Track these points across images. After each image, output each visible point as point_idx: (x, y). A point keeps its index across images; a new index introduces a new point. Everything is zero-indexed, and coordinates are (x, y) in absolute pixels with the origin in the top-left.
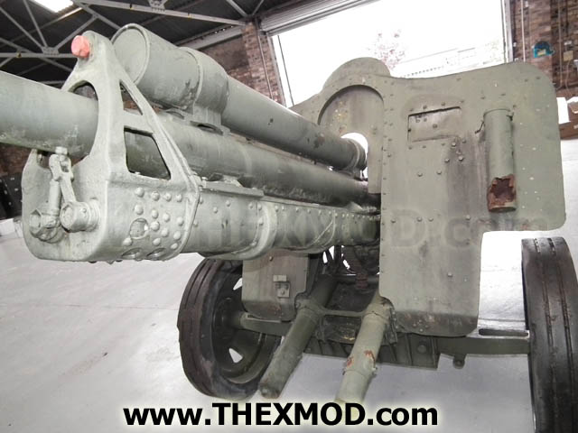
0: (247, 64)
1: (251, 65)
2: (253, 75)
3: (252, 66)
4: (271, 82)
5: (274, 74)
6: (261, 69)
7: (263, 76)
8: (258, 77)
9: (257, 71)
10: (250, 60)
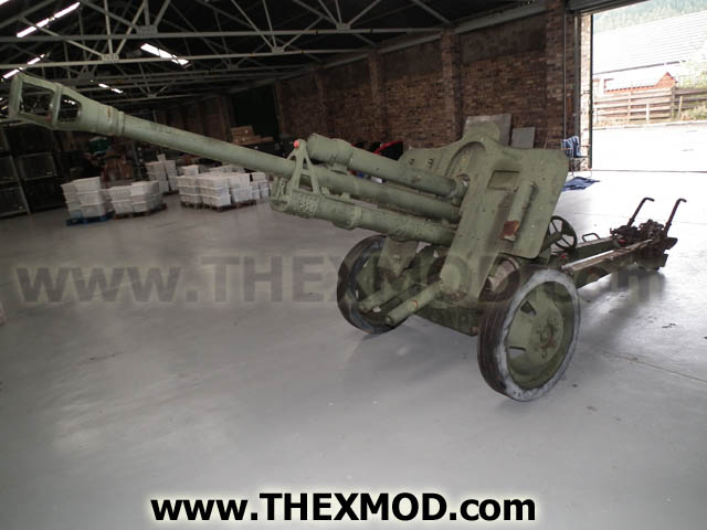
0: (545, 47)
1: (547, 50)
2: (548, 62)
3: (550, 51)
4: (568, 71)
5: (574, 63)
6: (559, 55)
7: (559, 65)
8: (553, 65)
9: (553, 57)
10: (548, 44)
